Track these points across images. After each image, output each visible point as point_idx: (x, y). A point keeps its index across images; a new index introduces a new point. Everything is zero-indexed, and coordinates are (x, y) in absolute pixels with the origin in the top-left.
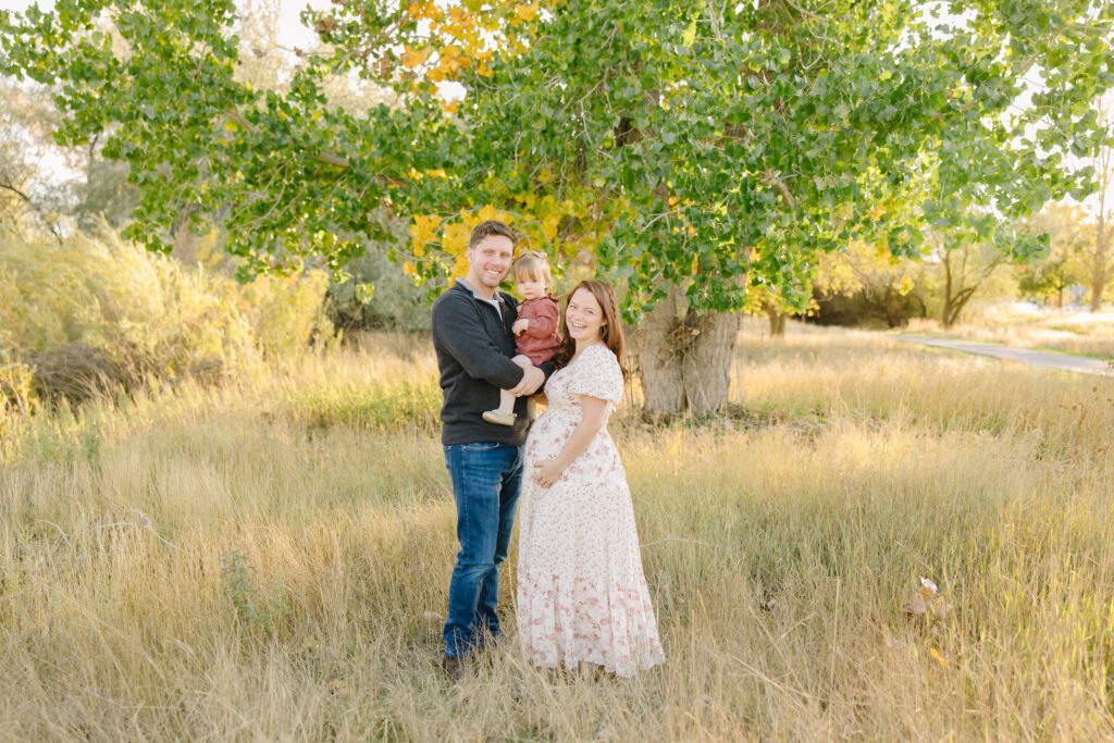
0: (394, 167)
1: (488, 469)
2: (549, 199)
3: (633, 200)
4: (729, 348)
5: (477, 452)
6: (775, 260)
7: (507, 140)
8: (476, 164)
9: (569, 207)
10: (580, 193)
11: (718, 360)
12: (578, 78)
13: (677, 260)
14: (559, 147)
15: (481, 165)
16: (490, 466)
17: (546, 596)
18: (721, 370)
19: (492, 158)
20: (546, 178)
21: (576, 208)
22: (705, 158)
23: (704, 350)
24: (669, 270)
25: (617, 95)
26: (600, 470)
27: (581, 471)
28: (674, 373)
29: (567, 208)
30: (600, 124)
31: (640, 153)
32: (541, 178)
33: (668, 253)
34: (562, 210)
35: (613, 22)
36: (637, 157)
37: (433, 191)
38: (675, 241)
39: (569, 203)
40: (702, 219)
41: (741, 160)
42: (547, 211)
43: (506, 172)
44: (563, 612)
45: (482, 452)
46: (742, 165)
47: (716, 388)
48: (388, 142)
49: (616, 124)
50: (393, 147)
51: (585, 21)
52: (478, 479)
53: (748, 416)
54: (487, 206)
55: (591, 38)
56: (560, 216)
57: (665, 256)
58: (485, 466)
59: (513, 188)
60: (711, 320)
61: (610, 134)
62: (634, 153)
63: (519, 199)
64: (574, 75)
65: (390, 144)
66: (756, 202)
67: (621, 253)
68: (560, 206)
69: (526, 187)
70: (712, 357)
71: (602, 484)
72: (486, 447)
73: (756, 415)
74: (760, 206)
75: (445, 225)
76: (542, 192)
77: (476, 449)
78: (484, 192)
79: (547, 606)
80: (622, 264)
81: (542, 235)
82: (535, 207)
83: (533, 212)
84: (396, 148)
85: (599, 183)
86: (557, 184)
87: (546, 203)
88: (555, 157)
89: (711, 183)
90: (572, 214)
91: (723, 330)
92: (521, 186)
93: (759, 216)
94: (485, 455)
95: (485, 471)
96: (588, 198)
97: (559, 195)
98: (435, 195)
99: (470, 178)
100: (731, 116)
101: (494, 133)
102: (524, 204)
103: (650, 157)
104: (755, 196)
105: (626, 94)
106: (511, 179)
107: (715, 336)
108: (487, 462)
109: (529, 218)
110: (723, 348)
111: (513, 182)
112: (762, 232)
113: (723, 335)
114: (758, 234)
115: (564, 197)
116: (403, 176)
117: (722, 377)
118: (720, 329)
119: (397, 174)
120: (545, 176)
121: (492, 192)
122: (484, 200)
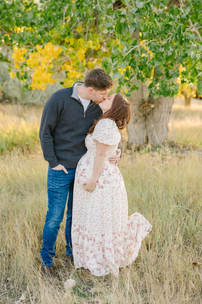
0: (7, 25)
2: (81, 40)
3: (122, 40)
4: (168, 114)
6: (196, 70)
7: (60, 10)
8: (45, 23)
9: (91, 45)
10: (96, 37)
11: (163, 120)
13: (144, 70)
14: (85, 13)
15: (47, 23)
18: (164, 124)
19: (52, 20)
21: (94, 45)
22: (158, 16)
23: (156, 114)
24: (140, 75)
28: (142, 125)
29: (89, 45)
30: (106, 1)
31: (125, 14)
32: (77, 30)
33: (139, 66)
34: (87, 46)
36: (124, 16)
37: (24, 36)
38: (143, 60)
39: (91, 42)
40: (157, 48)
41: (178, 17)
42: (80, 46)
43: (59, 26)
46: (178, 19)
47: (162, 133)
48: (3, 12)
49: (114, 1)
50: (5, 15)
53: (177, 146)
54: (49, 43)
56: (86, 49)
57: (137, 68)
59: (62, 34)
60: (160, 100)
61: (111, 5)
62: (122, 14)
63: (67, 40)
65: (4, 13)
66: (185, 39)
67: (115, 66)
68: (86, 43)
69: (69, 34)
70: (160, 118)
73: (181, 146)
74: (187, 41)
75: (30, 54)
76: (78, 37)
78: (49, 36)
80: (115, 71)
81: (77, 58)
82: (74, 44)
83: (73, 47)
84: (7, 15)
85: (105, 31)
86: (85, 33)
87: (79, 42)
88: (84, 19)
89: (162, 29)
90: (93, 47)
91: (166, 104)
92: (67, 34)
93: (187, 46)
96: (100, 40)
97: (86, 38)
99: (42, 30)
101: (54, 7)
102: (69, 43)
103: (131, 16)
104: (185, 35)
106: (61, 29)
107: (162, 108)
109: (71, 50)
110: (166, 114)
111: (62, 31)
112: (189, 55)
113: (165, 108)
114: (186, 55)
116: (11, 29)
117: (165, 127)
118: (164, 104)
119: (8, 29)
120: (79, 29)
121: (52, 36)
122: (48, 40)
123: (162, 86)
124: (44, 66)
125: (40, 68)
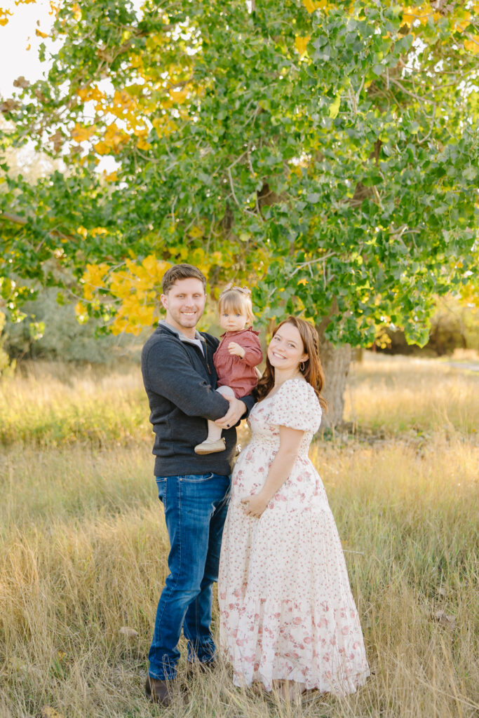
0: (66, 224)
1: (203, 500)
2: (199, 251)
3: (275, 252)
4: (344, 376)
5: (193, 484)
6: (409, 302)
7: (164, 201)
8: (138, 222)
9: (218, 258)
10: (227, 246)
11: (335, 386)
12: (226, 149)
13: (319, 303)
14: (211, 207)
15: (142, 223)
16: (204, 497)
17: (253, 619)
18: (338, 393)
19: (152, 217)
20: (196, 235)
21: (224, 259)
22: (341, 216)
24: (311, 311)
25: (261, 163)
26: (303, 495)
27: (285, 499)
29: (216, 259)
30: (246, 188)
31: (286, 211)
32: (191, 234)
33: (312, 296)
34: (211, 261)
35: (255, 103)
36: (284, 214)
37: (101, 244)
38: (318, 286)
39: (218, 256)
40: (343, 267)
41: (375, 217)
42: (199, 261)
43: (165, 229)
44: (265, 633)
45: (198, 484)
46: (376, 221)
47: (334, 409)
48: (62, 203)
49: (259, 188)
50: (65, 208)
51: (232, 101)
52: (193, 510)
53: (361, 432)
54: (150, 257)
55: (237, 116)
56: (209, 266)
57: (310, 299)
58: (200, 498)
59: (171, 241)
60: (330, 353)
61: (254, 196)
62: (281, 211)
63: (173, 251)
64: (223, 146)
65: (63, 205)
66: (390, 253)
67: (273, 296)
68: (210, 257)
69: (181, 241)
70: (331, 383)
71: (306, 509)
72: (201, 479)
73: (370, 432)
74: (393, 256)
75: (112, 273)
76: (193, 246)
77: (191, 481)
78: (146, 245)
79: (252, 629)
80: (273, 305)
82: (188, 258)
84: (69, 208)
85: (245, 237)
86: (204, 238)
87: (198, 255)
88: (206, 215)
89: (349, 236)
90: (220, 263)
91: (339, 360)
92: (177, 240)
93: (393, 264)
94: (200, 487)
95: (200, 503)
96: (234, 251)
97: (208, 248)
98: (103, 248)
99: (133, 234)
100: (365, 180)
101: (153, 196)
102: (178, 256)
103: (295, 214)
104: (390, 248)
105: (269, 162)
106: (170, 234)
107: (333, 366)
108: (202, 494)
110: (340, 375)
111: (171, 237)
112: (396, 278)
113: (339, 365)
114: (391, 279)
115: (212, 249)
116: (73, 232)
117: (338, 400)
118: (337, 360)
119: (68, 231)
120: (195, 232)
121: (152, 245)
122: (146, 252)
123: (349, 327)
124: (141, 295)
125: (133, 297)
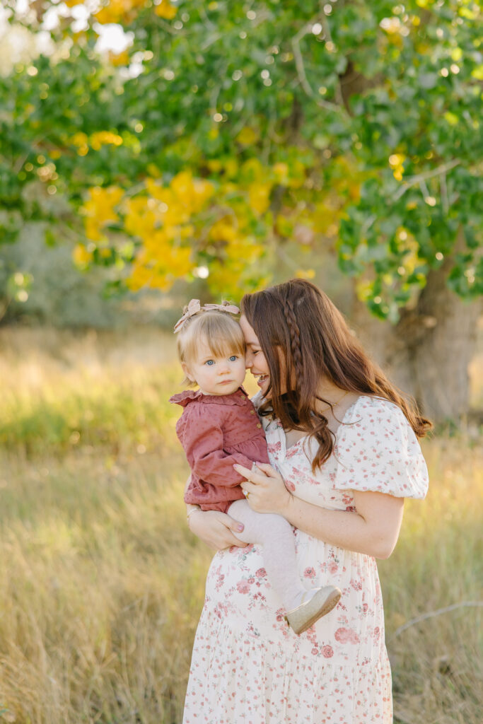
2: (253, 165)
4: (470, 340)
8: (163, 124)
9: (281, 173)
10: (295, 155)
11: (457, 355)
12: (290, 12)
13: (438, 237)
14: (271, 99)
15: (168, 125)
18: (460, 367)
19: (182, 116)
20: (247, 139)
21: (291, 175)
23: (440, 343)
25: (343, 30)
28: (404, 372)
29: (278, 175)
30: (322, 68)
31: (386, 102)
33: (428, 228)
34: (272, 177)
37: (110, 159)
38: (436, 213)
39: (282, 169)
40: (473, 183)
42: (252, 178)
43: (202, 132)
47: (456, 389)
48: (50, 101)
49: (341, 67)
50: (56, 108)
54: (182, 174)
56: (269, 185)
59: (212, 150)
60: (447, 307)
61: (333, 80)
62: (379, 101)
63: (214, 165)
64: (286, 9)
65: (53, 104)
67: (370, 229)
68: (269, 172)
69: (226, 150)
70: (451, 352)
75: (128, 201)
76: (243, 157)
78: (175, 158)
80: (371, 243)
81: (249, 211)
82: (238, 175)
83: (234, 181)
84: (60, 107)
85: (321, 142)
86: (260, 145)
87: (251, 169)
88: (262, 111)
90: (285, 181)
91: (463, 317)
92: (221, 149)
96: (305, 162)
97: (266, 159)
98: (113, 164)
102: (222, 172)
103: (399, 105)
105: (355, 30)
106: (210, 140)
107: (453, 326)
109: (230, 189)
110: (465, 341)
111: (212, 145)
113: (463, 325)
115: (271, 160)
117: (461, 375)
118: (459, 317)
120: (247, 136)
121: (185, 157)
122: (174, 168)
124: (171, 232)
125: (159, 236)
